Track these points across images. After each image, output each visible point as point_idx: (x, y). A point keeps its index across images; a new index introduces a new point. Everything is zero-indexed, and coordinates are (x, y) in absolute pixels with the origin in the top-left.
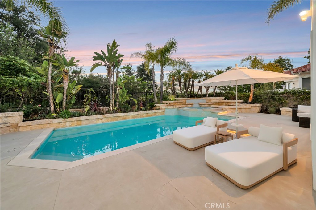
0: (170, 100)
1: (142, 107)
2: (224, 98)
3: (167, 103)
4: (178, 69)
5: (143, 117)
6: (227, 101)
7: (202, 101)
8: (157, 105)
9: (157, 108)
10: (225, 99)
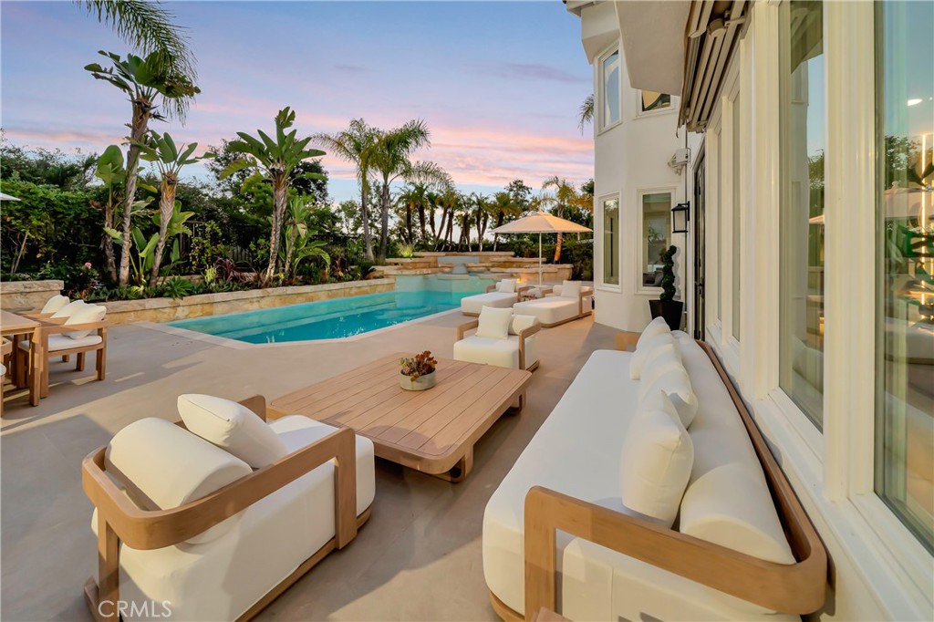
0: (402, 257)
1: (341, 274)
2: (513, 253)
3: (396, 264)
4: (418, 183)
5: (351, 295)
6: (518, 259)
7: (470, 259)
8: (378, 268)
9: (378, 275)
10: (515, 256)
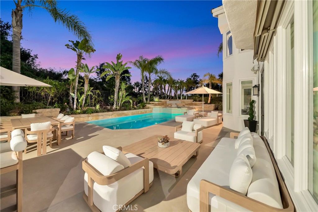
0: (155, 101)
1: (136, 107)
2: (193, 100)
3: (153, 104)
5: (139, 114)
6: (195, 102)
8: (147, 105)
9: (147, 107)
